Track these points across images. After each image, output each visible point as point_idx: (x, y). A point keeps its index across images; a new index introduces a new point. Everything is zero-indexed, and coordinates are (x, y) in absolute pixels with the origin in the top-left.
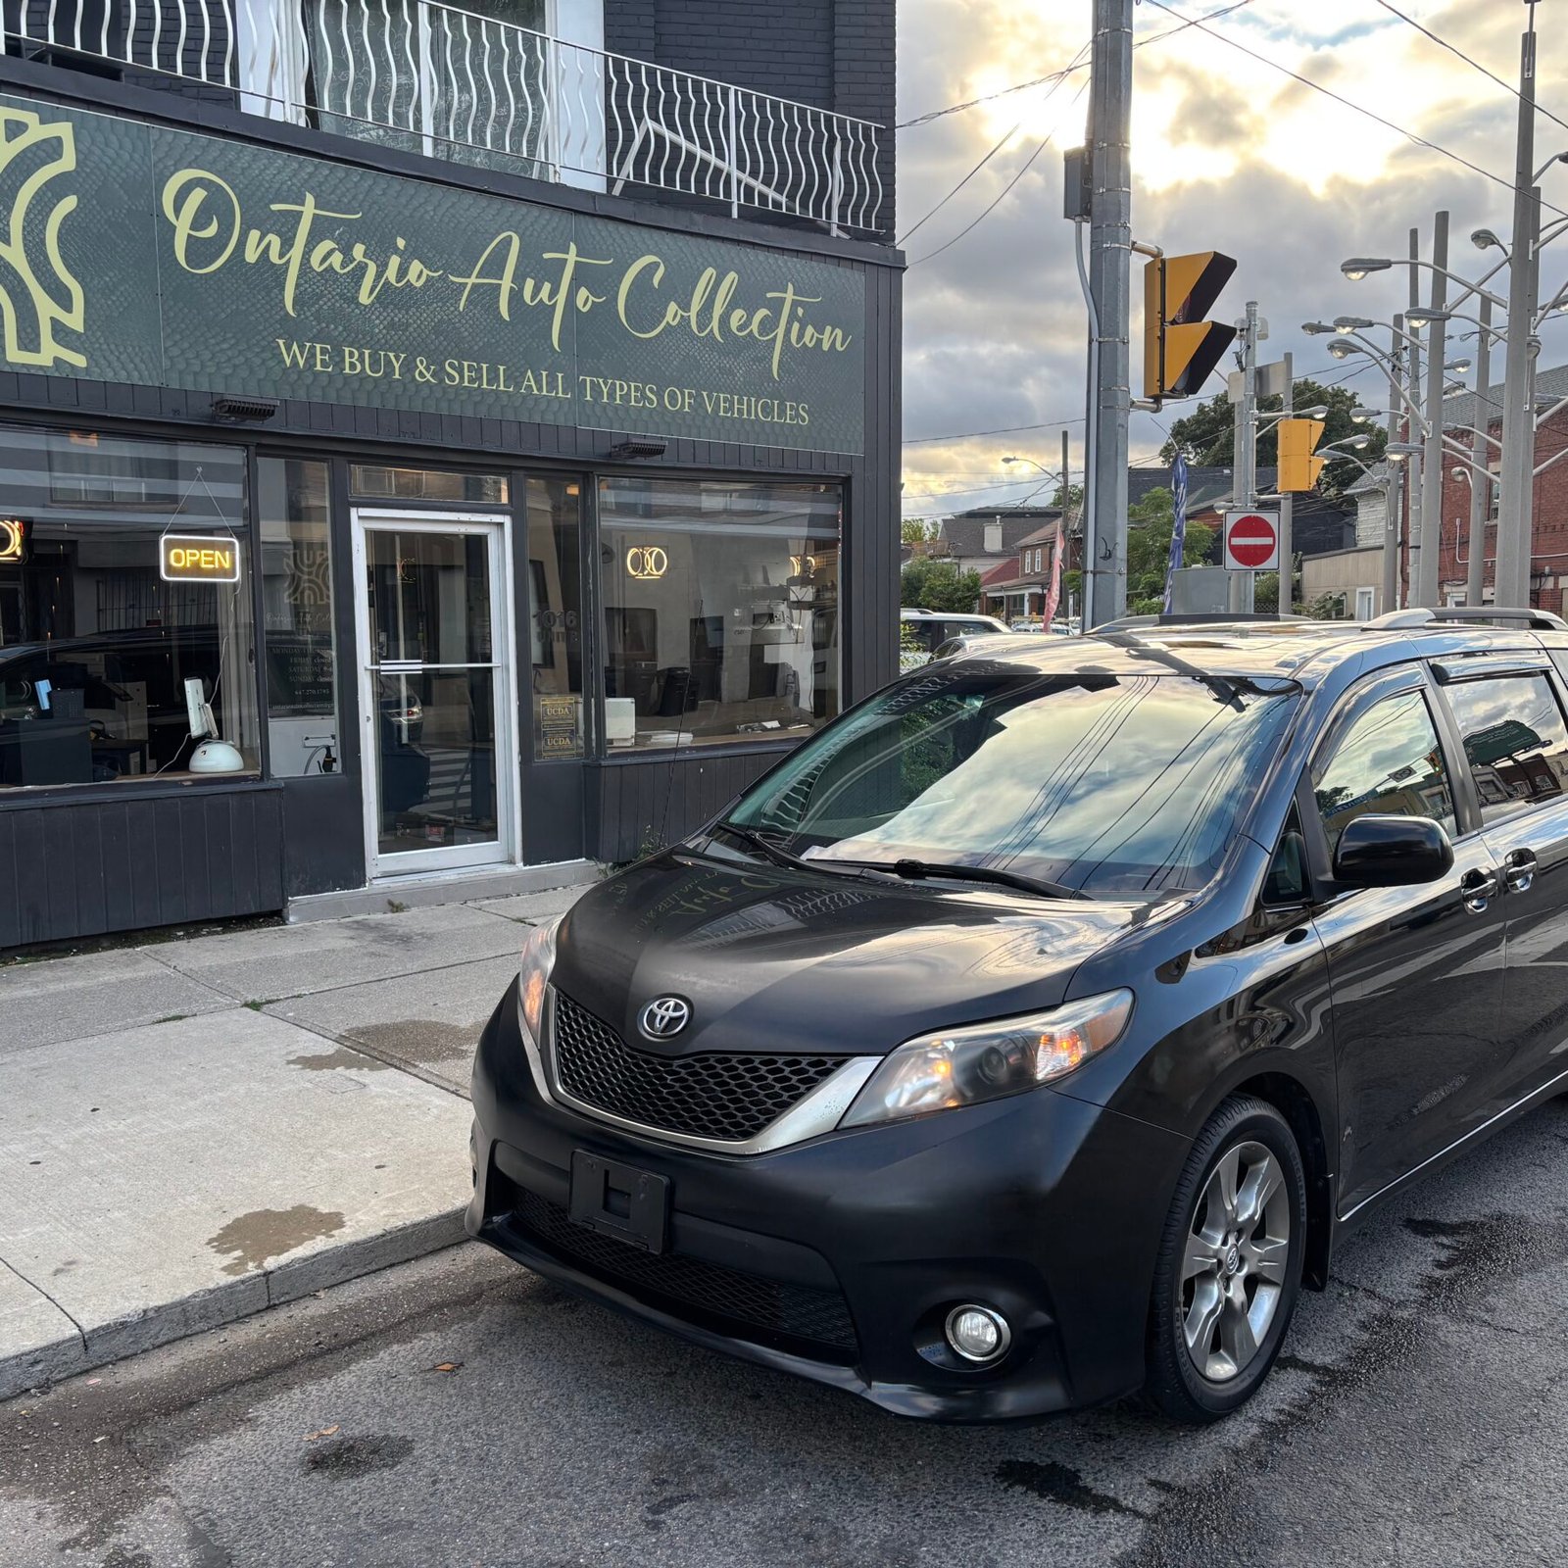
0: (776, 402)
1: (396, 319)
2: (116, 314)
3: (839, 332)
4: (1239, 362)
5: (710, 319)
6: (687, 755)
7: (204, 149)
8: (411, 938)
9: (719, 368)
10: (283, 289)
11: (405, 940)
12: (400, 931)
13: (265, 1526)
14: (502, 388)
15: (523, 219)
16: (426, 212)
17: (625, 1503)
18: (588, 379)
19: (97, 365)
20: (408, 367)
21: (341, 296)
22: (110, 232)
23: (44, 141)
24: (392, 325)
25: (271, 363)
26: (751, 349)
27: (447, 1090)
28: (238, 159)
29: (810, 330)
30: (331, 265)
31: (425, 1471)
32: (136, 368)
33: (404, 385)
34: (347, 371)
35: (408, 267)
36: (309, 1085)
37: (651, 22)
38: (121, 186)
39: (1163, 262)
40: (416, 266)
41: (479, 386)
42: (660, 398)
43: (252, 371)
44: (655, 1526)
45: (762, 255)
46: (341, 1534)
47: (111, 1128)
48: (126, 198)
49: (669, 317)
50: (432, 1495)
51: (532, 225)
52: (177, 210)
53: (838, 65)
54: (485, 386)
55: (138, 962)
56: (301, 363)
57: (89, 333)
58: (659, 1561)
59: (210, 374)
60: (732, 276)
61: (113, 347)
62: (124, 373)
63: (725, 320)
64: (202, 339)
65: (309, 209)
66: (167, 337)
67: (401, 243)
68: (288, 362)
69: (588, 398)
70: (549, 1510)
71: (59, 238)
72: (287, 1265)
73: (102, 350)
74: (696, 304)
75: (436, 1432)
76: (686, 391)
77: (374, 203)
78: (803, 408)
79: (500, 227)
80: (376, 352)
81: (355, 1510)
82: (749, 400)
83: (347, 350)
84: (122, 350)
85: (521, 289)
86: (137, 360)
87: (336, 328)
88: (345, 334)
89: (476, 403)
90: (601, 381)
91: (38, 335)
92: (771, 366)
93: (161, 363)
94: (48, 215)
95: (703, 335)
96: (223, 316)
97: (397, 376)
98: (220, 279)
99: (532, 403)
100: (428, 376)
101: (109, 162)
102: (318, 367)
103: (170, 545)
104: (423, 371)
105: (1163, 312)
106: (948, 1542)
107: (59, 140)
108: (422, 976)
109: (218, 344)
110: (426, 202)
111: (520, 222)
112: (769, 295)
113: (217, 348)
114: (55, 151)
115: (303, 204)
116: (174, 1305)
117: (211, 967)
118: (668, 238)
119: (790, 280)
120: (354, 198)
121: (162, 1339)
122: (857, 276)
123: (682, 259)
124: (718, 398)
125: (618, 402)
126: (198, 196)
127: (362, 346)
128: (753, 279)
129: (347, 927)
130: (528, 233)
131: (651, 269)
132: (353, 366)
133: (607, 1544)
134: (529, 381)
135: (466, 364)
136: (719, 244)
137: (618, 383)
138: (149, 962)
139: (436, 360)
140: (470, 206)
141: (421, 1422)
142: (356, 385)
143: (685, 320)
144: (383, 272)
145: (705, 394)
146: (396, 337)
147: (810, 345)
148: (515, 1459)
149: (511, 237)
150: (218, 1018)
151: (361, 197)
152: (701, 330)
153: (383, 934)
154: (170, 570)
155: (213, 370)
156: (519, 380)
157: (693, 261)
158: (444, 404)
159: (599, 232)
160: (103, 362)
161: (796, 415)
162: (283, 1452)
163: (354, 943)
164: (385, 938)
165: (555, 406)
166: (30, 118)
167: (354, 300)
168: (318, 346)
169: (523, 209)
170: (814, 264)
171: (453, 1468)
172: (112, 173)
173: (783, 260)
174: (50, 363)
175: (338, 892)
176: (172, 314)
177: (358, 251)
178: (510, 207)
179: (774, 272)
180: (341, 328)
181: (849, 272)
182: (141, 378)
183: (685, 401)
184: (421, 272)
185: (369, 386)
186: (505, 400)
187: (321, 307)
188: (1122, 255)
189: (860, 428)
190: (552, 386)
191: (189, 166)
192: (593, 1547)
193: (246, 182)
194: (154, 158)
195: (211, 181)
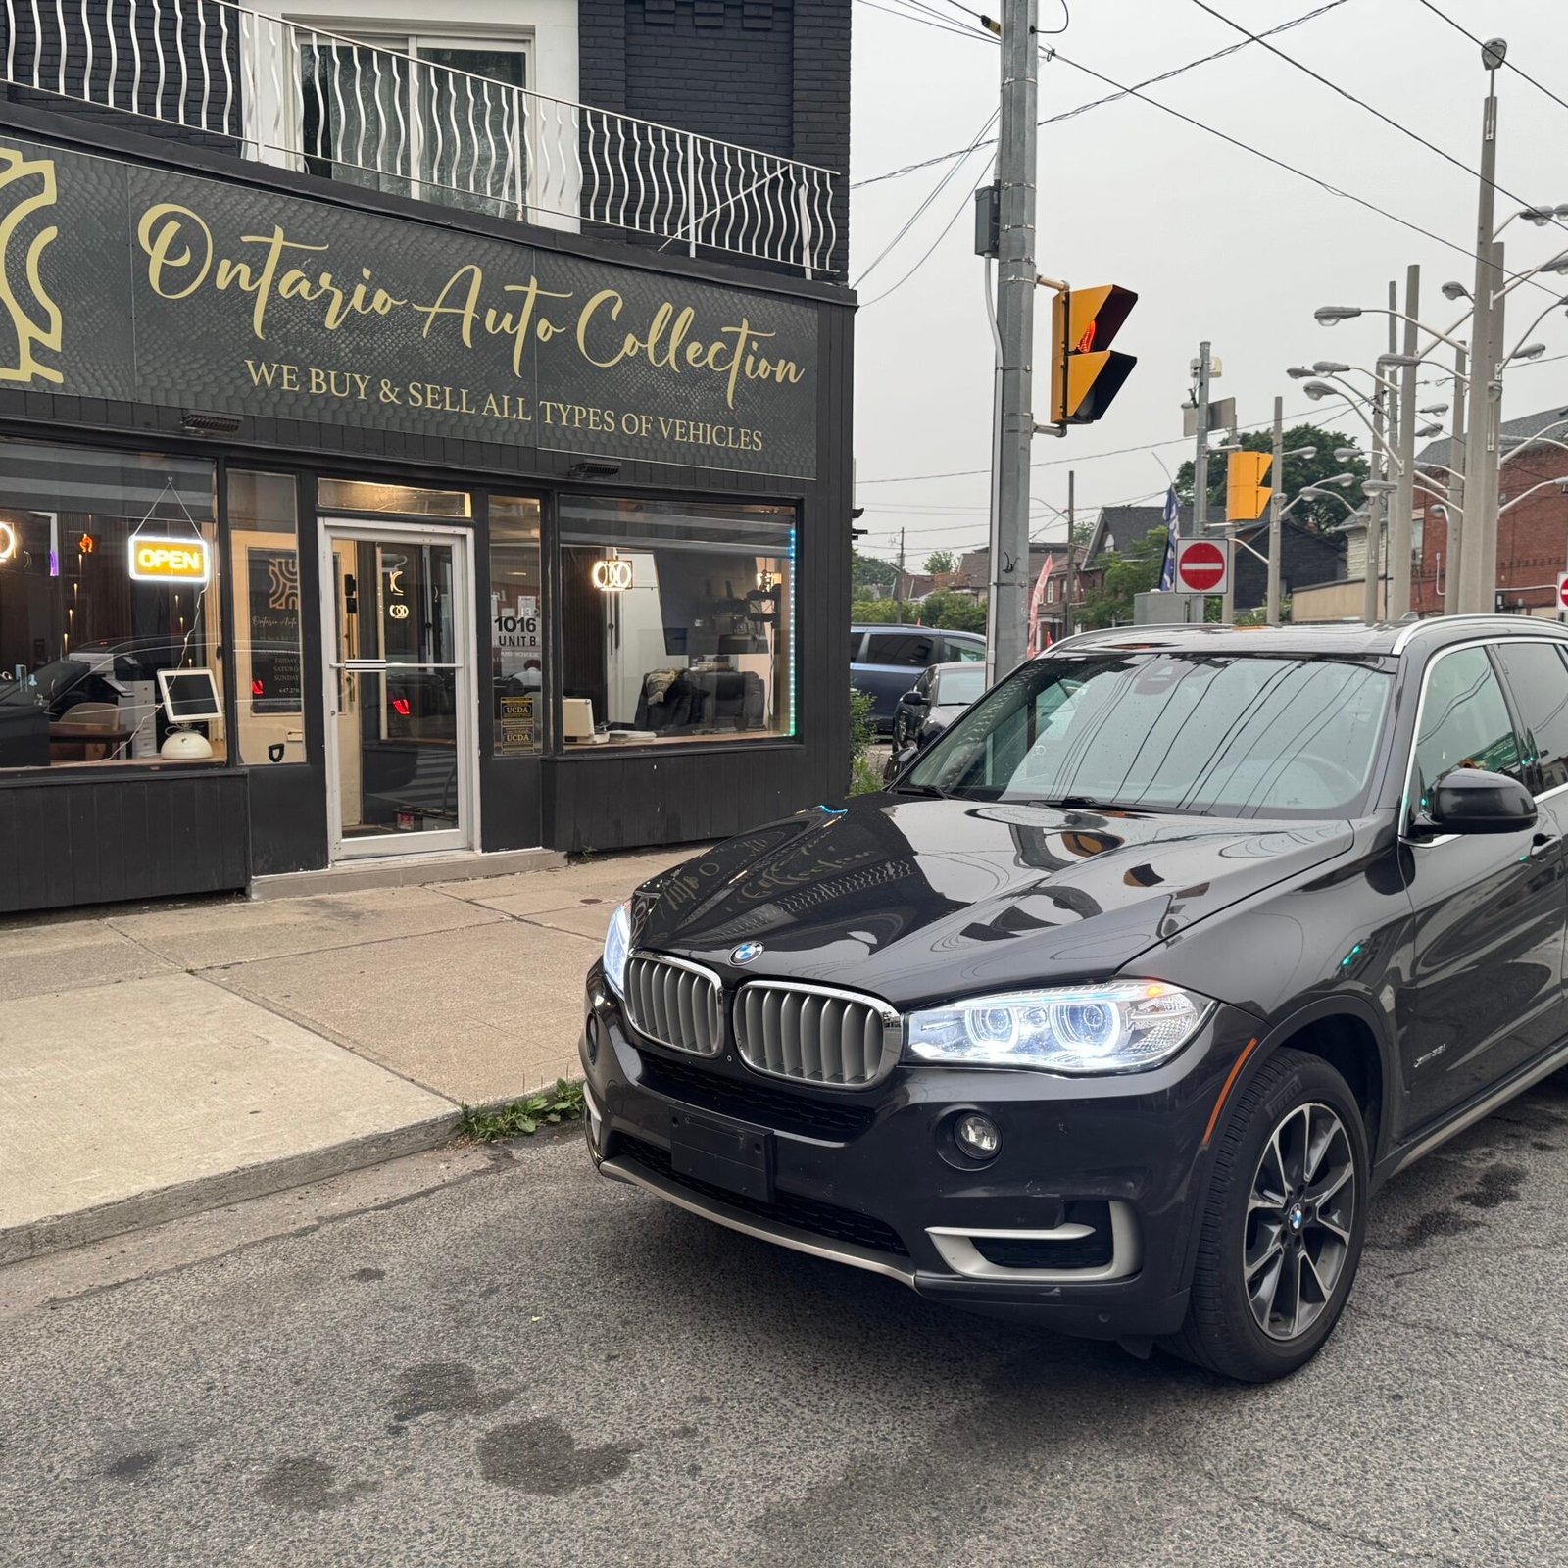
0: (731, 429)
1: (362, 344)
2: (92, 336)
3: (792, 365)
4: (1193, 399)
5: (667, 351)
6: (642, 753)
7: (179, 185)
8: (362, 914)
9: (676, 396)
10: (252, 314)
11: (356, 916)
12: (354, 909)
13: (41, 1421)
14: (464, 410)
15: (486, 253)
16: (391, 245)
17: (378, 1410)
18: (548, 404)
19: (73, 382)
20: (373, 389)
21: (308, 321)
22: (88, 260)
23: (26, 177)
24: (357, 350)
25: (240, 382)
26: (707, 380)
27: (344, 1047)
28: (212, 195)
29: (764, 363)
30: (298, 292)
31: (204, 1379)
32: (110, 385)
33: (369, 405)
34: (314, 390)
35: (373, 296)
36: (216, 1041)
37: (622, 75)
38: (98, 218)
39: (1068, 295)
40: (381, 295)
41: (443, 407)
42: (618, 423)
43: (221, 389)
44: (396, 1431)
45: (717, 292)
46: (108, 1431)
47: (19, 1075)
48: (104, 230)
49: (627, 348)
50: (202, 1400)
51: (494, 259)
52: (152, 240)
53: (797, 117)
54: (447, 408)
55: (99, 931)
56: (269, 382)
57: (67, 352)
58: (388, 1460)
59: (180, 391)
60: (688, 311)
61: (88, 365)
62: (98, 389)
63: (681, 352)
64: (173, 359)
65: (278, 241)
66: (141, 356)
67: (366, 273)
68: (256, 381)
69: (548, 421)
70: (304, 1415)
71: (40, 265)
72: (137, 1197)
73: (77, 368)
74: (653, 337)
75: (228, 1345)
76: (644, 417)
77: (341, 236)
78: (757, 435)
79: (463, 260)
80: (342, 374)
81: (127, 1410)
82: (704, 427)
83: (313, 371)
84: (96, 367)
85: (484, 318)
86: (111, 377)
87: (303, 351)
88: (311, 356)
89: (438, 424)
90: (561, 405)
91: (18, 354)
92: (725, 396)
93: (134, 381)
94: (29, 245)
95: (660, 365)
96: (194, 337)
97: (362, 397)
98: (192, 304)
99: (493, 425)
100: (393, 397)
101: (88, 196)
102: (286, 387)
103: (140, 546)
104: (387, 392)
105: (1067, 342)
106: (661, 1450)
107: (41, 176)
108: (359, 948)
109: (189, 363)
110: (391, 235)
111: (482, 256)
112: (724, 330)
113: (188, 367)
114: (37, 186)
115: (273, 237)
116: (21, 1228)
117: (166, 937)
118: (627, 275)
119: (745, 316)
120: (321, 231)
121: (8, 1258)
122: (810, 314)
123: (639, 294)
124: (674, 424)
125: (577, 425)
126: (172, 228)
127: (328, 368)
128: (708, 314)
129: (305, 904)
130: (490, 266)
131: (611, 301)
132: (319, 386)
133: (346, 1445)
134: (490, 404)
135: (429, 387)
136: (677, 281)
137: (577, 408)
138: (109, 933)
139: (400, 383)
140: (434, 240)
141: (217, 1336)
142: (322, 404)
143: (643, 353)
144: (349, 300)
145: (661, 420)
146: (361, 361)
147: (764, 377)
148: (290, 1371)
149: (473, 270)
150: (156, 982)
151: (329, 230)
152: (658, 359)
153: (339, 912)
154: (140, 570)
155: (184, 387)
156: (481, 403)
157: (650, 297)
158: (408, 424)
159: (559, 266)
160: (78, 378)
161: (750, 441)
162: (82, 1359)
163: (307, 918)
164: (337, 915)
165: (516, 429)
166: (14, 156)
167: (321, 325)
168: (285, 367)
169: (486, 245)
170: (769, 301)
171: (231, 1376)
172: (92, 207)
173: (737, 297)
174: (29, 380)
175: (301, 873)
176: (145, 336)
177: (325, 280)
178: (472, 243)
179: (729, 307)
180: (307, 351)
181: (802, 310)
182: (114, 393)
183: (642, 425)
184: (386, 301)
185: (335, 405)
186: (467, 420)
187: (288, 331)
188: (1026, 287)
189: (813, 454)
190: (513, 409)
191: (164, 201)
192: (332, 1448)
193: (218, 216)
194: (131, 193)
195: (185, 215)
